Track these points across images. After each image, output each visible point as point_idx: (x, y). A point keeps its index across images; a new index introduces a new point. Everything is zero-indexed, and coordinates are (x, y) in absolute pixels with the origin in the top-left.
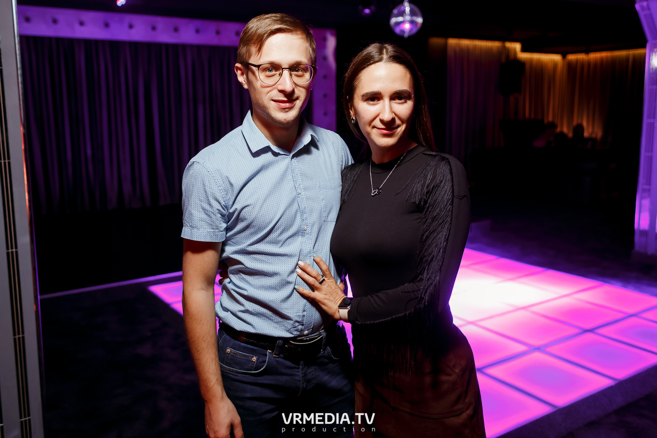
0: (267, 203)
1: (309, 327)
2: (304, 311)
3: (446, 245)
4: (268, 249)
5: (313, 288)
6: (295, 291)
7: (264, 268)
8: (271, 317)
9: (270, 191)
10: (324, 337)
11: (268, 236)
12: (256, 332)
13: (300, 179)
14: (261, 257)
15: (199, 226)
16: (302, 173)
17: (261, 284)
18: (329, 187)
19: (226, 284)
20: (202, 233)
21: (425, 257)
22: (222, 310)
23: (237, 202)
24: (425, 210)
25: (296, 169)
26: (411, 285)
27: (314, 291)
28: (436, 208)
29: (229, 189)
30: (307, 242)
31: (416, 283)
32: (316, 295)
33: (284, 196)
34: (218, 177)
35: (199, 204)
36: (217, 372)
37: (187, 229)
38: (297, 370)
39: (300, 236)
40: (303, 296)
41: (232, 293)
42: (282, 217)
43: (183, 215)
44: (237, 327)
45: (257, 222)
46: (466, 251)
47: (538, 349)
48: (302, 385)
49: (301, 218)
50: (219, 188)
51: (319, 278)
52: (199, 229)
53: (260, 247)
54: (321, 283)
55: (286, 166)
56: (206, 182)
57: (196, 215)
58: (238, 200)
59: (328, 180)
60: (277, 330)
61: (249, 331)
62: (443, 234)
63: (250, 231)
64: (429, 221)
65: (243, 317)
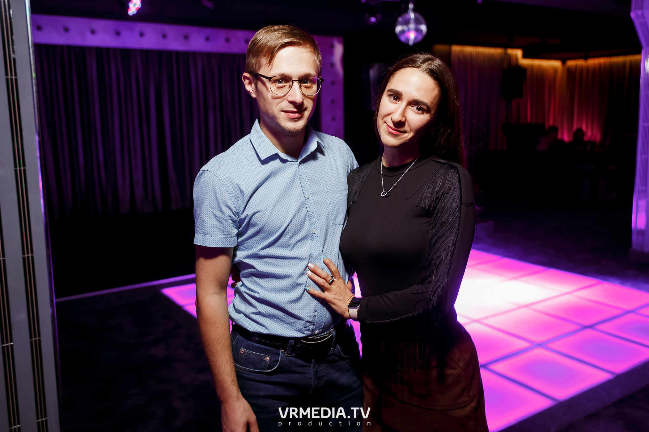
0: (277, 208)
1: (320, 327)
2: (315, 311)
3: (454, 250)
4: (279, 253)
5: (323, 289)
6: (306, 291)
7: (275, 271)
8: (282, 319)
9: (280, 197)
10: (334, 335)
11: (279, 240)
12: (268, 333)
13: (308, 185)
14: (272, 261)
15: (212, 232)
16: (310, 178)
17: (273, 287)
18: (336, 191)
19: (239, 287)
20: (215, 239)
21: (433, 260)
22: (235, 312)
23: (248, 208)
24: (435, 215)
25: (304, 175)
26: (420, 286)
27: (324, 292)
28: (445, 215)
29: (240, 196)
30: (316, 245)
31: (425, 285)
32: (326, 295)
33: (293, 201)
34: (229, 184)
35: (210, 211)
36: (232, 373)
37: (199, 236)
38: (309, 368)
39: (309, 240)
40: (314, 296)
41: (245, 296)
42: (291, 221)
43: (195, 223)
44: (250, 328)
45: (267, 227)
46: (473, 252)
47: (540, 345)
48: (314, 383)
49: (310, 222)
50: (230, 196)
51: (329, 279)
52: (212, 235)
53: (272, 251)
54: (331, 284)
55: (294, 172)
56: (217, 190)
57: (208, 222)
58: (248, 207)
59: (334, 184)
60: (288, 330)
61: (261, 332)
62: (451, 238)
63: (261, 235)
64: (438, 225)
65: (256, 319)
